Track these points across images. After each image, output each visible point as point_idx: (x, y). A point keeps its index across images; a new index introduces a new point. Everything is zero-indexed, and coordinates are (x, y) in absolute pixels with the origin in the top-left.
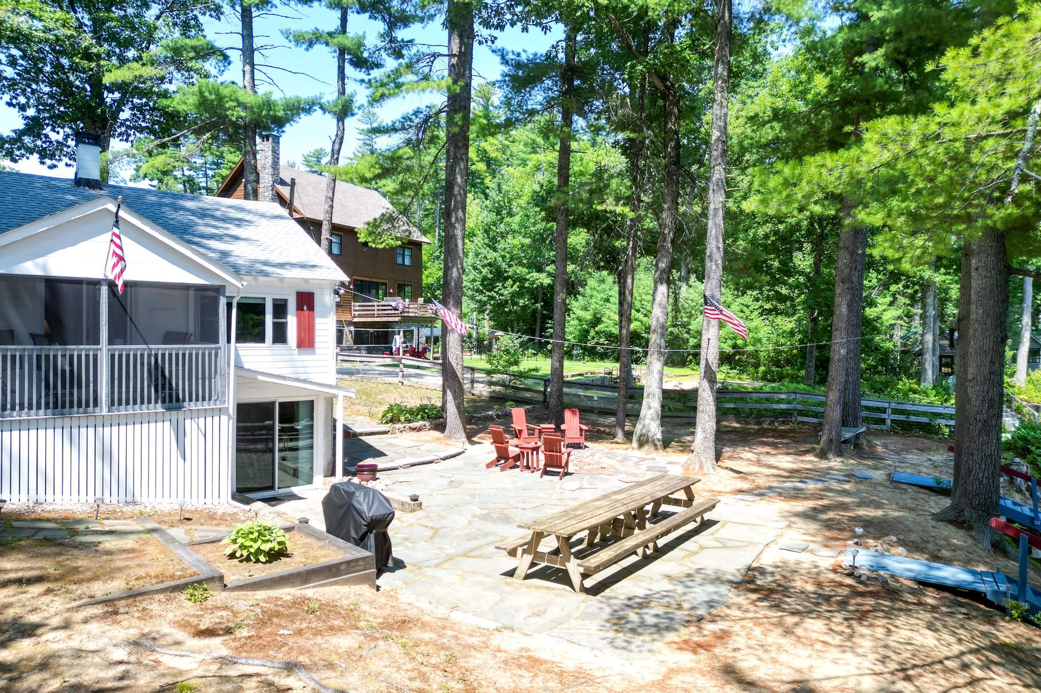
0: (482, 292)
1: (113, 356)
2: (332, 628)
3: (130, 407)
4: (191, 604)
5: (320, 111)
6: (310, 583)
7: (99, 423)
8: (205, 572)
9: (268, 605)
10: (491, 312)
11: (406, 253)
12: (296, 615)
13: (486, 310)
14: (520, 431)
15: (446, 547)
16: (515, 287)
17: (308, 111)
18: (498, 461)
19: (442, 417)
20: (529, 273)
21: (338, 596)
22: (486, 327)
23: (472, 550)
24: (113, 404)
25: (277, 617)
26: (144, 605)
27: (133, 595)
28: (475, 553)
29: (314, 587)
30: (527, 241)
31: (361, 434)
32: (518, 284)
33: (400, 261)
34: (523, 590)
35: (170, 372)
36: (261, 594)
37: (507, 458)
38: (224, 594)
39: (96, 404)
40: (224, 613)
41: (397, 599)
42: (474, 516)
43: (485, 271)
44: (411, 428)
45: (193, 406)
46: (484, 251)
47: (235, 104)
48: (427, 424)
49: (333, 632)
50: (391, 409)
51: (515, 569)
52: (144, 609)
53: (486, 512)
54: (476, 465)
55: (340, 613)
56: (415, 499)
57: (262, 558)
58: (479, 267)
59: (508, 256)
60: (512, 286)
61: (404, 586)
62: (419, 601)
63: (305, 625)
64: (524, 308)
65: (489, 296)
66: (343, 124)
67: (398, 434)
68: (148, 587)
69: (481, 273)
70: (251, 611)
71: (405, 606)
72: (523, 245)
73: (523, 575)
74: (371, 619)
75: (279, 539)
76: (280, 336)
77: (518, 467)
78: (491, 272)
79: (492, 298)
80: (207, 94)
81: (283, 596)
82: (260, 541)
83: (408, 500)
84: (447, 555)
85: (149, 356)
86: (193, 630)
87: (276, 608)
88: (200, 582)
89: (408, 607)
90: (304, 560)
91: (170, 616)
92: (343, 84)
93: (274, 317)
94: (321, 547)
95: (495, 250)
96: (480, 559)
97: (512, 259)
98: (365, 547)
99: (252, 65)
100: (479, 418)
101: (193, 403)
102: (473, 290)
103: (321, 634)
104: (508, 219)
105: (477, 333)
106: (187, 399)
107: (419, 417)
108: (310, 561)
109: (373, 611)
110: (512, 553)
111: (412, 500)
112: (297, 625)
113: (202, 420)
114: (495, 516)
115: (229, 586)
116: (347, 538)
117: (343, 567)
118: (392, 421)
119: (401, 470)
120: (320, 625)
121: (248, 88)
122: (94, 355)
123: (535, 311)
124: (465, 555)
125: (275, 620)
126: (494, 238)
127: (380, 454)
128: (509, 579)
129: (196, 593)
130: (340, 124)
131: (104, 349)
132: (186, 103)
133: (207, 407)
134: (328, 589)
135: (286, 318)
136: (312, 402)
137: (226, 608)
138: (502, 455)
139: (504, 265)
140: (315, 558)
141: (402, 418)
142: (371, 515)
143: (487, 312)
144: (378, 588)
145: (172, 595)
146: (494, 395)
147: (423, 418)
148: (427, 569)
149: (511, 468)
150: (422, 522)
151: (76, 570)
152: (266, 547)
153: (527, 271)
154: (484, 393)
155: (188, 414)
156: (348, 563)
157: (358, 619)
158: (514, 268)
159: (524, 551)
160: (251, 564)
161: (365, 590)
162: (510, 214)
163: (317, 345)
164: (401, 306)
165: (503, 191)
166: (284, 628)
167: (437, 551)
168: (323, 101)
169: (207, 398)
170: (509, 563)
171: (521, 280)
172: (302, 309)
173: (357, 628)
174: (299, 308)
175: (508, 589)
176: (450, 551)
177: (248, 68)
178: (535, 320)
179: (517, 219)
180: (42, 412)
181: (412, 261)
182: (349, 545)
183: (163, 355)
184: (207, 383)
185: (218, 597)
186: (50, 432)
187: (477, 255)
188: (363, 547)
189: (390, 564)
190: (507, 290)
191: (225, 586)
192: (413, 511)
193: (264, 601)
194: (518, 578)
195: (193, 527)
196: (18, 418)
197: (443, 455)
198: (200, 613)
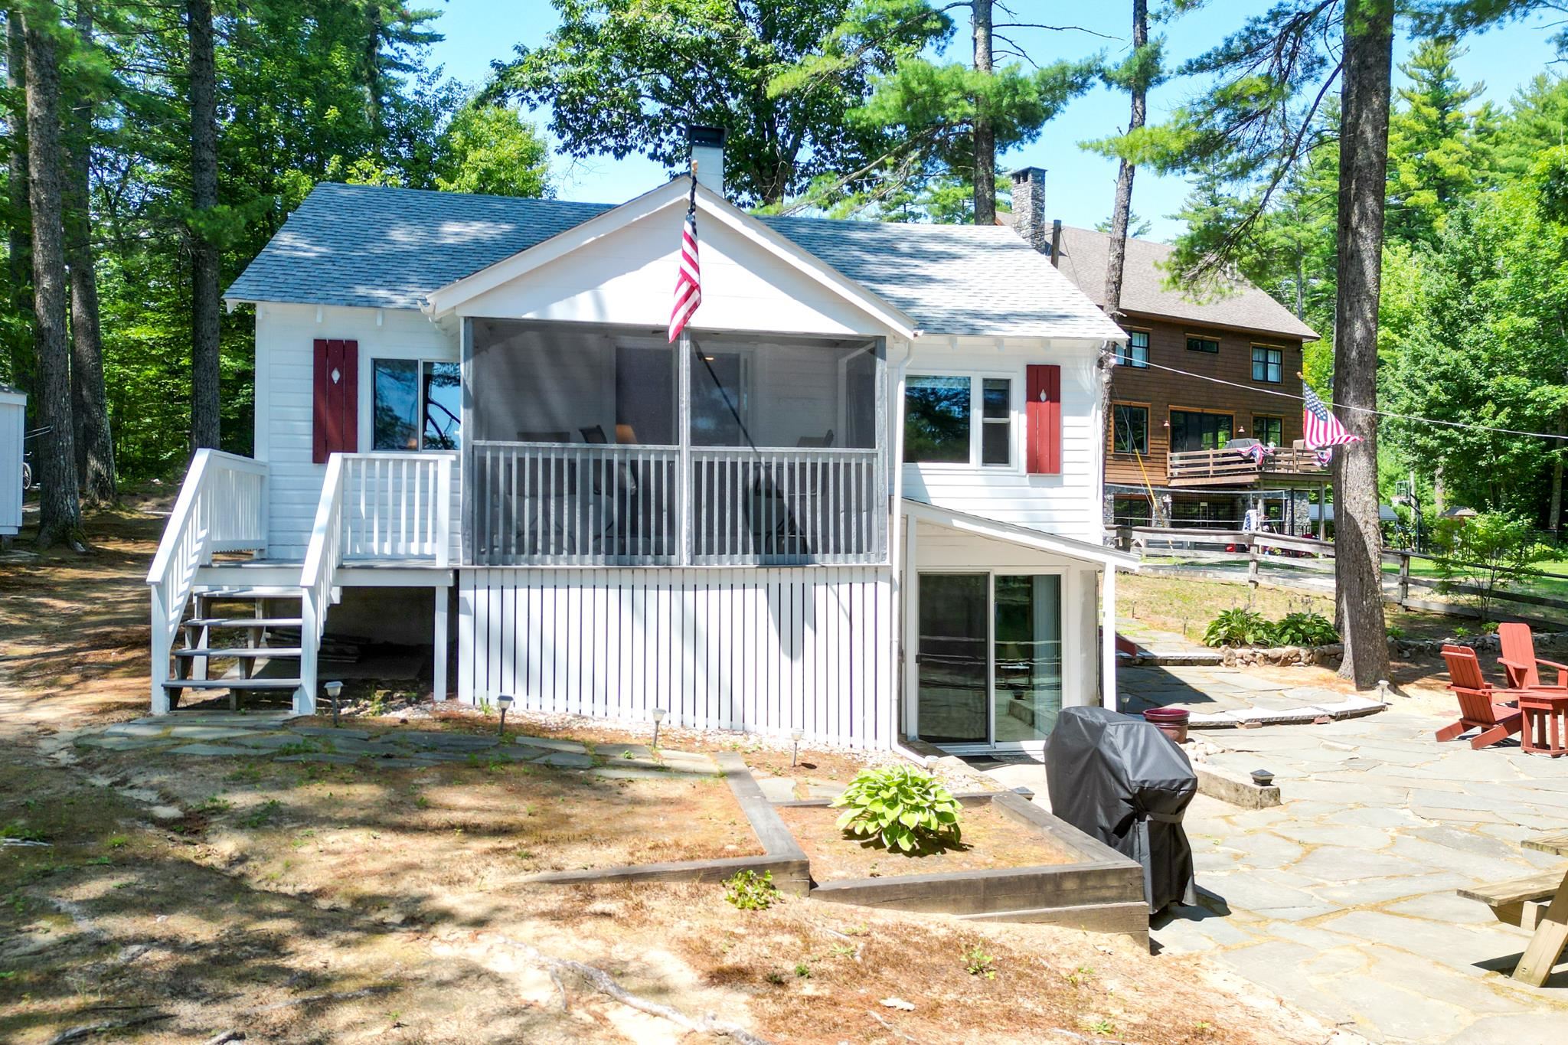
0: (1426, 431)
1: (698, 465)
2: (1011, 1016)
3: (725, 557)
4: (734, 909)
5: (1101, 85)
6: (994, 908)
7: (676, 584)
8: (775, 850)
9: (887, 940)
10: (1447, 470)
11: (1271, 359)
12: (937, 969)
13: (1435, 467)
14: (1521, 673)
15: (1330, 884)
16: (1502, 417)
17: (1080, 88)
18: (1467, 728)
19: (1337, 642)
20: (1533, 387)
21: (1054, 949)
22: (1438, 499)
23: (1397, 900)
24: (698, 551)
25: (894, 966)
26: (643, 897)
27: (629, 878)
28: (1404, 907)
29: (1003, 919)
30: (1530, 322)
31: (1165, 662)
32: (1508, 410)
33: (1258, 374)
34: (1543, 1011)
35: (792, 499)
36: (886, 916)
37: (1488, 722)
38: (809, 902)
39: (671, 552)
40: (786, 939)
41: (1197, 979)
42: (1404, 830)
43: (1432, 389)
44: (1267, 658)
45: (829, 560)
46: (1432, 350)
47: (958, 95)
48: (1303, 652)
49: (1011, 1026)
50: (1226, 619)
51: (1518, 958)
52: (640, 906)
53: (1435, 824)
54: (1412, 734)
55: (1044, 985)
56: (1264, 780)
57: (905, 844)
58: (1420, 381)
59: (1485, 356)
60: (1495, 415)
61: (1219, 952)
62: (1251, 992)
63: (951, 996)
64: (1523, 459)
65: (1441, 437)
66: (1143, 103)
67: (1241, 667)
68: (664, 865)
69: (1426, 393)
70: (846, 944)
71: (1213, 999)
72: (1519, 333)
73: (1542, 973)
74: (1116, 1011)
75: (939, 808)
76: (997, 450)
77: (1517, 744)
78: (1446, 391)
79: (1448, 441)
80: (914, 84)
81: (932, 927)
82: (900, 807)
83: (1250, 782)
84: (1333, 902)
85: (757, 467)
86: (708, 966)
87: (901, 948)
88: (760, 869)
89: (1222, 1002)
90: (991, 860)
91: (680, 928)
92: (1144, 28)
93: (986, 415)
94: (1036, 841)
95: (1456, 345)
96: (1418, 923)
97: (1493, 362)
98: (1128, 850)
99: (989, 27)
100: (1421, 650)
101: (829, 556)
102: (1407, 428)
103: (981, 1024)
104: (1485, 283)
105: (1419, 513)
106: (820, 549)
107: (1286, 638)
108: (1003, 863)
109: (1129, 994)
110: (1509, 912)
111: (1257, 781)
112: (935, 993)
113: (844, 588)
114: (1460, 835)
115: (821, 887)
116: (1090, 828)
117: (1069, 885)
118: (1227, 641)
119: (1241, 730)
120: (988, 1004)
121: (982, 68)
122: (669, 462)
123: (1549, 467)
124: (1379, 907)
125: (888, 973)
126: (1454, 322)
127: (1200, 697)
128: (1500, 979)
129: (749, 889)
130: (1138, 103)
131: (684, 453)
132: (884, 108)
133: (854, 564)
134: (1032, 928)
135: (1007, 415)
136: (1058, 578)
137: (796, 929)
138: (1476, 714)
139: (1476, 375)
140: (1018, 859)
141: (1250, 638)
142: (1139, 778)
143: (1439, 471)
144: (1155, 948)
145: (704, 887)
146: (1455, 610)
147: (1293, 641)
148: (1280, 924)
149: (1498, 745)
150: (1278, 829)
151: (565, 820)
152: (912, 820)
153: (1528, 383)
154: (1434, 607)
155: (821, 573)
156: (1082, 876)
157: (1082, 1005)
158: (1499, 379)
159: (1542, 914)
160: (884, 852)
161: (1123, 946)
162: (1489, 274)
163: (1066, 468)
164: (1258, 454)
165: (1474, 230)
166: (901, 993)
167: (1309, 891)
168: (1108, 64)
169: (854, 549)
170: (1503, 941)
171: (1519, 402)
172: (1038, 400)
173: (1075, 1027)
174: (1032, 396)
175: (1500, 1002)
176: (1342, 894)
177: (981, 33)
178: (1550, 486)
179: (1506, 282)
180: (589, 558)
181: (1281, 374)
182: (1093, 840)
183: (780, 466)
184: (854, 519)
185: (793, 904)
186: (601, 592)
187: (1416, 359)
188: (1123, 851)
189: (1189, 899)
190: (1485, 424)
191: (813, 885)
192: (1259, 805)
193: (885, 929)
194: (1528, 978)
195: (812, 780)
196: (553, 566)
197: (1335, 709)
198: (741, 931)
